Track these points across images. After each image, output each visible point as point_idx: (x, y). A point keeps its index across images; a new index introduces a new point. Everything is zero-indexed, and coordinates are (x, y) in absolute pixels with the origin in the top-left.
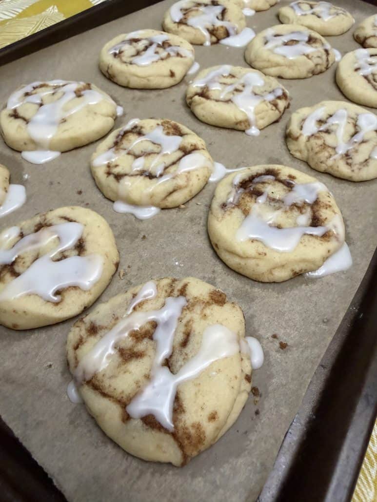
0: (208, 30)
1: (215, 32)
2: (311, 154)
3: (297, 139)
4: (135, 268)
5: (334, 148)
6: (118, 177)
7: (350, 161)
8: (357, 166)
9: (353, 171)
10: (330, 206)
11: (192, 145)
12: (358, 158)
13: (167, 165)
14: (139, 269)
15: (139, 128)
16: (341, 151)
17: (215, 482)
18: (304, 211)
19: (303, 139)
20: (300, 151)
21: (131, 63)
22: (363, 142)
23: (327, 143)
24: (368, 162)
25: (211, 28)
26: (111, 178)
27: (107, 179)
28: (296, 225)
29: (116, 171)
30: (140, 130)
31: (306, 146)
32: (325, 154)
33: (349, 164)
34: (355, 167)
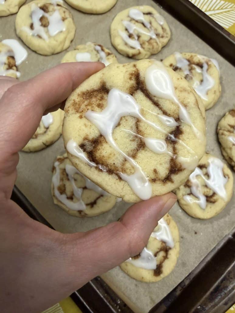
0: (8, 69)
1: (11, 65)
2: (151, 51)
3: (140, 53)
5: (151, 39)
7: (161, 36)
9: (167, 37)
10: (192, 56)
12: (160, 31)
16: (154, 37)
18: (193, 68)
19: (142, 50)
21: (47, 128)
22: (150, 23)
23: (148, 40)
24: (164, 28)
25: (6, 66)
28: (202, 74)
31: (145, 51)
32: (155, 44)
33: (162, 37)
34: (165, 35)
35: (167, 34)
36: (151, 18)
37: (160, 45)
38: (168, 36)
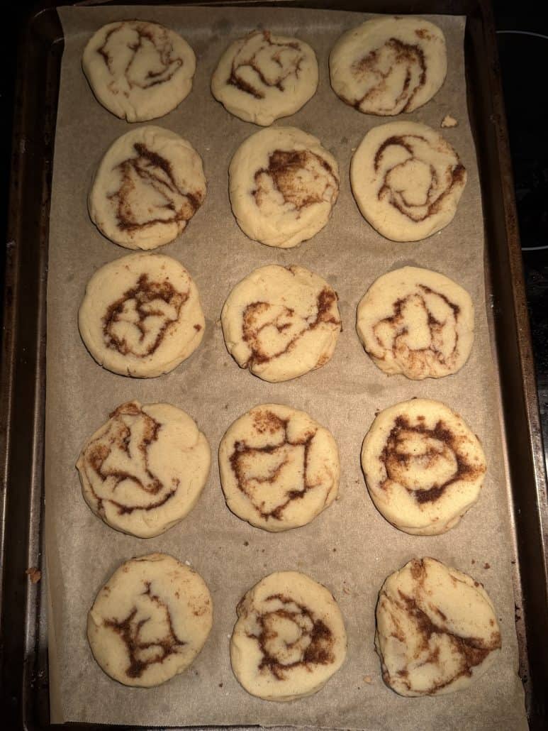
2: (405, 370)
3: (383, 359)
4: (349, 580)
6: (276, 514)
7: (441, 358)
8: (450, 359)
9: (449, 368)
11: (306, 434)
12: (447, 350)
13: (303, 473)
14: (353, 579)
15: (242, 444)
17: (494, 672)
19: (389, 357)
20: (392, 368)
23: (412, 349)
24: (457, 350)
26: (271, 519)
27: (268, 522)
29: (268, 508)
30: (244, 444)
31: (396, 362)
32: (419, 364)
33: (442, 362)
34: (449, 363)
35: (454, 363)
36: (451, 318)
37: (427, 372)
38: (452, 367)
